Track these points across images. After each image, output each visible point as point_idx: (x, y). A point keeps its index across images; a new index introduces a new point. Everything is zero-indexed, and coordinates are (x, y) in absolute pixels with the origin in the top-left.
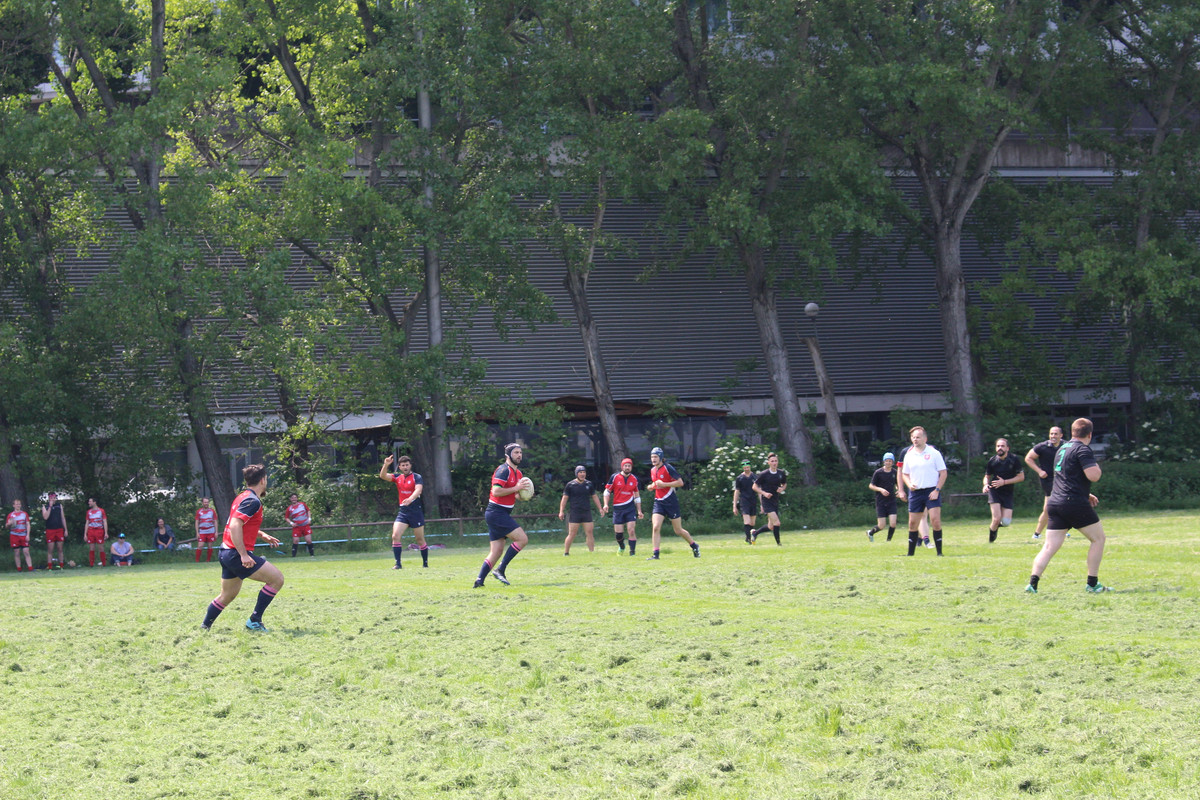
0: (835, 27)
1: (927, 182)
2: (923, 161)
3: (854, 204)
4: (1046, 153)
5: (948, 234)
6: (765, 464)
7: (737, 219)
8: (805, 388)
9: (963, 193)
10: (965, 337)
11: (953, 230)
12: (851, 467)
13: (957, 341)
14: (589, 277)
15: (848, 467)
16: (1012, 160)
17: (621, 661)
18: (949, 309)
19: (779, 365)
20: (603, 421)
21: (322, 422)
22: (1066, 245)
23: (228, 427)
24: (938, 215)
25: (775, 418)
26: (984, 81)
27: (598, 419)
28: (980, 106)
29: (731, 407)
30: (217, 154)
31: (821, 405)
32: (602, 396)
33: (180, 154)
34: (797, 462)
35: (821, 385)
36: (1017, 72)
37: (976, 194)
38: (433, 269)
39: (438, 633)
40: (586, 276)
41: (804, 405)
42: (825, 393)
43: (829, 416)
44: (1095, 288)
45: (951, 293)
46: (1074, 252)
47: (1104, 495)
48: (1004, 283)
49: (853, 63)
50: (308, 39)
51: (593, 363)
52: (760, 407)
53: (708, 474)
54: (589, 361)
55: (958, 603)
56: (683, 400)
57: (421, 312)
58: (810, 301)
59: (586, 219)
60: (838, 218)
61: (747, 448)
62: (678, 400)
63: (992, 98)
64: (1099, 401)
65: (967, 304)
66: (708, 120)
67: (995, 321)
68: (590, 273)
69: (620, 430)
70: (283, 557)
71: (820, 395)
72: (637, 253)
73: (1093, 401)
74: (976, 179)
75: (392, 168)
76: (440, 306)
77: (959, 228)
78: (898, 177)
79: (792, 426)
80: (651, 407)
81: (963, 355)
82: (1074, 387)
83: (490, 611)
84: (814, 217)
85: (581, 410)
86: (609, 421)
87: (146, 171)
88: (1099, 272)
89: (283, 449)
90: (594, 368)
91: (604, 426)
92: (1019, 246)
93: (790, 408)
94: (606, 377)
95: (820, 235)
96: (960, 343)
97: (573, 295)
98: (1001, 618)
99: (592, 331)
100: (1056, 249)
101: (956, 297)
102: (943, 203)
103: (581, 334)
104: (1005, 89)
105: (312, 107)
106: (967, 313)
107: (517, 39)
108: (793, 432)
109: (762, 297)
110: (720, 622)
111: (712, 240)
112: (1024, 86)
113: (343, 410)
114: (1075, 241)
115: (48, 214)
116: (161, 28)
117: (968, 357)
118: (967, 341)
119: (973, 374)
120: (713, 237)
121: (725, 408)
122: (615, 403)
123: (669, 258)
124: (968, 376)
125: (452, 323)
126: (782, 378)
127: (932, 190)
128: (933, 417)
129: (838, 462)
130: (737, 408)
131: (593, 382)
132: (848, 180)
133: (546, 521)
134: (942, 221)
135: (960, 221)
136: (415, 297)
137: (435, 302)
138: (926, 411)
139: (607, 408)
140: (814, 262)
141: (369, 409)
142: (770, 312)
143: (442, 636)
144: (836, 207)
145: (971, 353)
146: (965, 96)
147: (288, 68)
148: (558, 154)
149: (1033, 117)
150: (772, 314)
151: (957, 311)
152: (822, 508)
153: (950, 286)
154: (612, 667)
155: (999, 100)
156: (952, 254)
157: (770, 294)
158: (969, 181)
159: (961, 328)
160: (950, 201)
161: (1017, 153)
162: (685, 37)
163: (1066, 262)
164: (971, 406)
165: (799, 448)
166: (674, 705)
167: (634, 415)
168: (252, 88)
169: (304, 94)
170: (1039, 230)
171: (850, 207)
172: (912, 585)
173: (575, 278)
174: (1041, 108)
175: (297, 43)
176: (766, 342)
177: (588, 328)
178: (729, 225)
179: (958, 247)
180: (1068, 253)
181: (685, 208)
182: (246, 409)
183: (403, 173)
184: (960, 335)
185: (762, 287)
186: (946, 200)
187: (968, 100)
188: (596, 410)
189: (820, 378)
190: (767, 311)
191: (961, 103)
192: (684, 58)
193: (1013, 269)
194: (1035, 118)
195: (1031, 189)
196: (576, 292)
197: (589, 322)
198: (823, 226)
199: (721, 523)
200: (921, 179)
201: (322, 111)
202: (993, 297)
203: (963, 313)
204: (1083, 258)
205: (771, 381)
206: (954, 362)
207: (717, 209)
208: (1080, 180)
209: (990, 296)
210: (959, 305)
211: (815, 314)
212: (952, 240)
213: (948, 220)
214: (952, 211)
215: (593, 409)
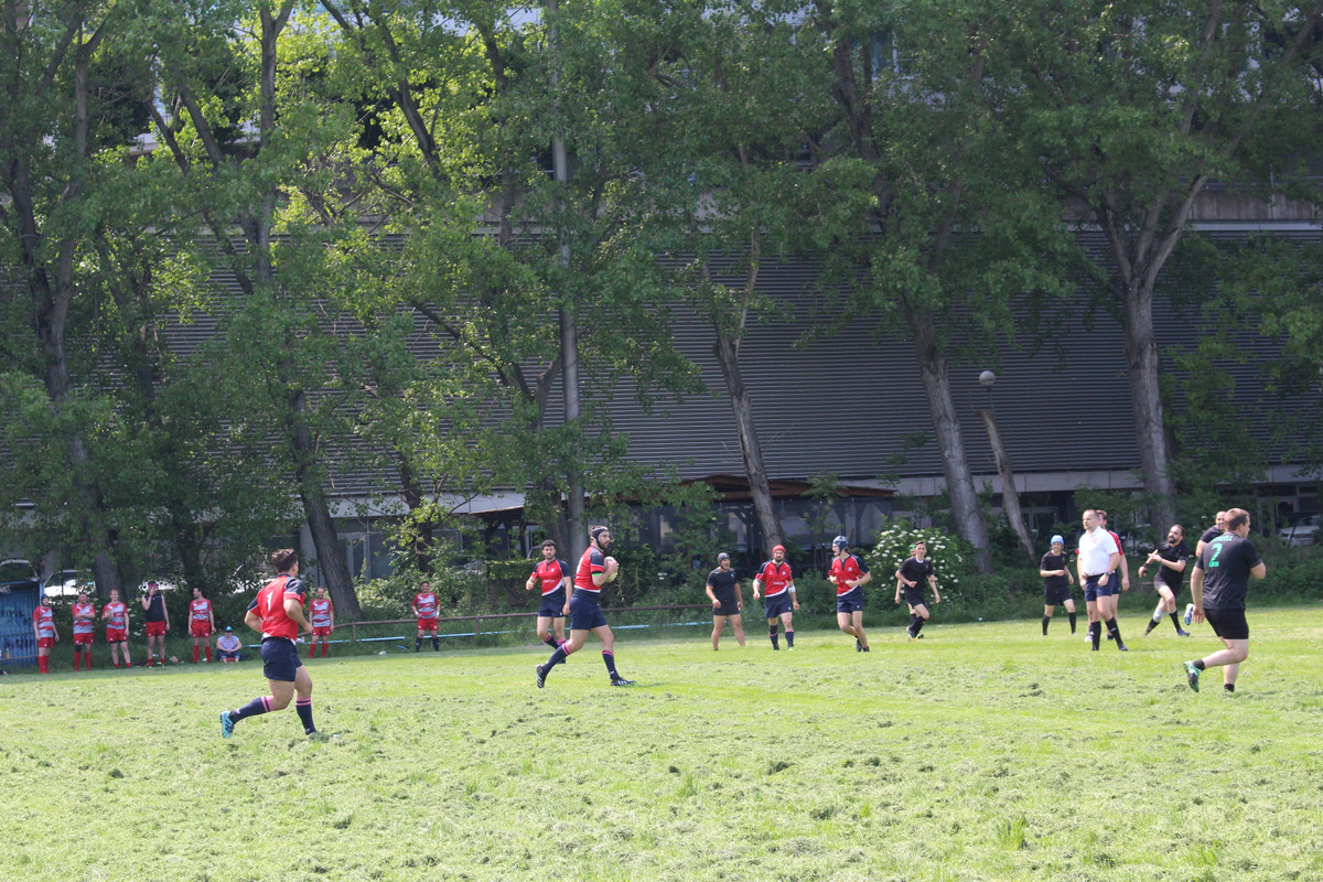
0: (1013, 66)
1: (1115, 237)
2: (1111, 214)
3: (1034, 262)
4: (1247, 205)
5: (1138, 294)
6: (935, 549)
7: (905, 279)
8: (979, 464)
9: (1155, 249)
10: (1157, 409)
11: (1143, 290)
12: (1031, 552)
13: (1148, 413)
14: (741, 343)
15: (1027, 552)
16: (1209, 212)
17: (781, 767)
18: (1140, 377)
19: (951, 440)
20: (757, 502)
21: (447, 503)
22: (1269, 306)
23: (344, 509)
24: (1127, 274)
25: (947, 498)
26: (1178, 125)
27: (751, 500)
28: (1174, 153)
29: (899, 487)
30: (332, 211)
31: (998, 484)
32: (755, 475)
33: (292, 211)
34: (972, 547)
35: (998, 462)
36: (1215, 115)
37: (1169, 250)
38: (570, 335)
39: (578, 735)
40: (737, 343)
41: (979, 484)
42: (1002, 471)
43: (1006, 496)
44: (1303, 354)
45: (1142, 360)
46: (1278, 314)
47: (1313, 583)
48: (1200, 348)
49: (1032, 106)
50: (431, 84)
51: (745, 438)
52: (929, 487)
53: (873, 560)
54: (742, 436)
55: (1152, 703)
56: (845, 478)
57: (556, 382)
58: (985, 368)
59: (738, 280)
60: (1016, 277)
61: (916, 531)
62: (839, 479)
63: (1187, 144)
64: (1307, 479)
65: (1159, 372)
66: (872, 169)
67: (1191, 391)
68: (742, 339)
69: (776, 512)
70: (405, 652)
71: (997, 473)
72: (794, 317)
73: (1300, 479)
74: (1169, 234)
75: (524, 224)
76: (578, 376)
77: (1151, 287)
78: (1083, 232)
79: (966, 507)
80: (810, 486)
81: (1156, 428)
82: (1279, 463)
83: (636, 712)
84: (989, 277)
85: (733, 490)
86: (763, 502)
87: (255, 229)
88: (1306, 336)
89: (404, 534)
90: (747, 443)
91: (758, 507)
92: (1217, 308)
93: (963, 487)
94: (759, 453)
95: (996, 297)
96: (1152, 414)
97: (723, 364)
98: (1200, 719)
99: (745, 403)
100: (1258, 310)
101: (1147, 365)
102: (1132, 260)
103: (732, 406)
104: (1201, 135)
105: (437, 157)
106: (1160, 381)
107: (662, 82)
108: (967, 513)
109: (932, 364)
110: (889, 724)
111: (877, 302)
112: (1222, 131)
113: (470, 490)
114: (1279, 302)
115: (148, 277)
116: (272, 72)
117: (1161, 430)
118: (1160, 413)
119: (1166, 449)
120: (878, 298)
121: (891, 488)
122: (769, 481)
123: (829, 322)
124: (1161, 452)
125: (590, 394)
126: (955, 454)
127: (1120, 246)
128: (1122, 497)
129: (1016, 546)
130: (905, 487)
131: (745, 457)
132: (1027, 235)
133: (695, 613)
134: (1132, 280)
135: (1151, 280)
136: (550, 366)
137: (572, 372)
138: (1114, 490)
139: (761, 488)
140: (989, 325)
141: (498, 490)
142: (941, 381)
143: (583, 739)
144: (1014, 265)
145: (1165, 426)
146: (1156, 142)
147: (411, 116)
148: (706, 208)
149: (1232, 164)
150: (944, 384)
151: (1149, 380)
152: (999, 598)
153: (1141, 352)
154: (770, 773)
155: (1194, 146)
156: (1143, 317)
157: (941, 361)
158: (1162, 236)
159: (1152, 397)
160: (1140, 258)
161: (1215, 204)
162: (846, 78)
163: (1270, 324)
164: (1164, 484)
165: (973, 532)
166: (840, 815)
167: (791, 495)
168: (371, 137)
169: (428, 144)
170: (1239, 288)
171: (1029, 265)
172: (1102, 683)
173: (725, 344)
174: (1242, 154)
175: (420, 88)
176: (936, 415)
177: (740, 400)
178: (895, 286)
179: (1149, 308)
180: (1272, 315)
181: (847, 267)
182: (365, 490)
183: (536, 230)
184: (1152, 406)
185: (932, 353)
186: (1136, 257)
187: (1160, 147)
189: (996, 454)
190: (938, 380)
191: (1152, 150)
192: (846, 102)
193: (1211, 333)
194: (1234, 166)
195: (1230, 244)
196: (726, 361)
197: (742, 393)
198: (1000, 286)
199: (886, 615)
200: (1109, 234)
201: (447, 162)
202: (1188, 364)
203: (1155, 383)
204: (1288, 320)
205: (944, 458)
206: (1145, 435)
207: (882, 268)
208: (1286, 234)
209: (1186, 362)
210: (1151, 373)
211: (990, 383)
212: (1143, 301)
213: (1138, 279)
214: (1143, 269)
215: (748, 489)
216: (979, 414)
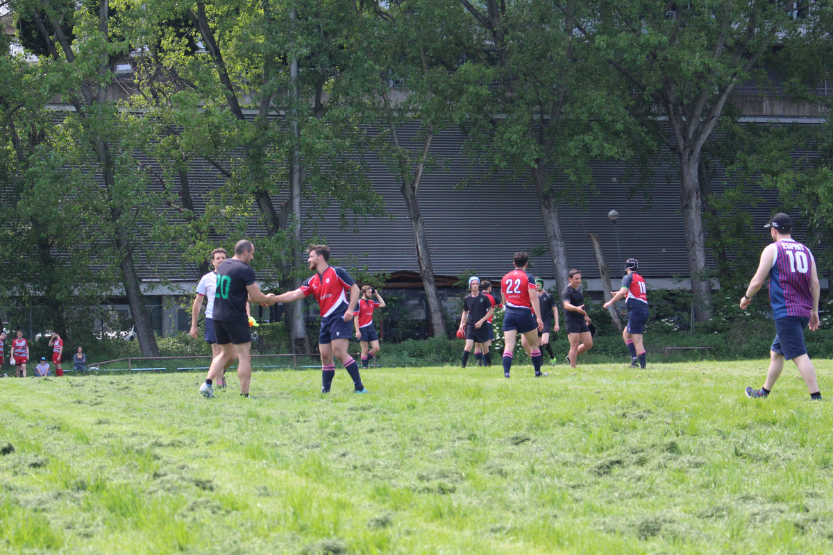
1: (674, 122)
2: (671, 107)
4: (804, 106)
5: (689, 160)
9: (700, 130)
10: (700, 235)
11: (692, 157)
13: (694, 238)
14: (419, 186)
15: (617, 327)
18: (689, 214)
19: (558, 252)
20: (426, 289)
24: (681, 146)
27: (423, 288)
32: (425, 271)
35: (600, 268)
37: (709, 132)
38: (297, 177)
40: (416, 186)
42: (603, 274)
45: (690, 203)
51: (419, 247)
54: (417, 246)
65: (702, 211)
68: (420, 184)
69: (438, 296)
71: (600, 278)
74: (710, 120)
76: (300, 202)
77: (697, 155)
80: (458, 280)
81: (698, 248)
85: (412, 281)
86: (430, 289)
90: (420, 251)
91: (427, 293)
92: (736, 170)
94: (429, 258)
96: (696, 239)
97: (407, 199)
99: (420, 225)
100: (761, 172)
101: (693, 206)
103: (411, 225)
106: (702, 217)
109: (547, 203)
117: (702, 249)
118: (702, 238)
122: (435, 276)
124: (702, 264)
126: (561, 262)
131: (419, 261)
134: (684, 150)
135: (697, 150)
137: (297, 201)
139: (429, 280)
142: (552, 213)
145: (706, 247)
147: (205, 34)
150: (554, 216)
151: (695, 216)
153: (689, 198)
156: (692, 175)
159: (697, 228)
160: (691, 136)
162: (493, 15)
167: (448, 286)
169: (215, 53)
173: (408, 186)
176: (549, 235)
177: (416, 223)
179: (696, 169)
180: (769, 175)
184: (696, 234)
185: (546, 197)
186: (687, 135)
188: (422, 282)
189: (599, 264)
190: (550, 213)
196: (409, 197)
197: (418, 218)
198: (578, 151)
203: (699, 218)
204: (778, 179)
205: (553, 264)
206: (692, 252)
210: (696, 212)
211: (616, 218)
212: (691, 164)
213: (688, 150)
214: (692, 143)
215: (420, 280)
216: (589, 237)
